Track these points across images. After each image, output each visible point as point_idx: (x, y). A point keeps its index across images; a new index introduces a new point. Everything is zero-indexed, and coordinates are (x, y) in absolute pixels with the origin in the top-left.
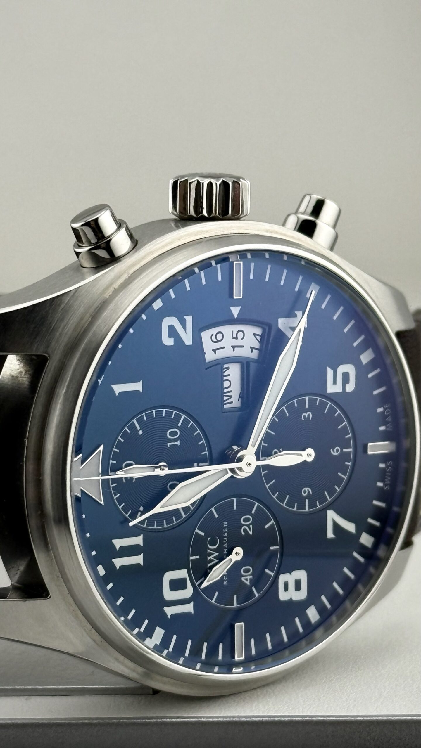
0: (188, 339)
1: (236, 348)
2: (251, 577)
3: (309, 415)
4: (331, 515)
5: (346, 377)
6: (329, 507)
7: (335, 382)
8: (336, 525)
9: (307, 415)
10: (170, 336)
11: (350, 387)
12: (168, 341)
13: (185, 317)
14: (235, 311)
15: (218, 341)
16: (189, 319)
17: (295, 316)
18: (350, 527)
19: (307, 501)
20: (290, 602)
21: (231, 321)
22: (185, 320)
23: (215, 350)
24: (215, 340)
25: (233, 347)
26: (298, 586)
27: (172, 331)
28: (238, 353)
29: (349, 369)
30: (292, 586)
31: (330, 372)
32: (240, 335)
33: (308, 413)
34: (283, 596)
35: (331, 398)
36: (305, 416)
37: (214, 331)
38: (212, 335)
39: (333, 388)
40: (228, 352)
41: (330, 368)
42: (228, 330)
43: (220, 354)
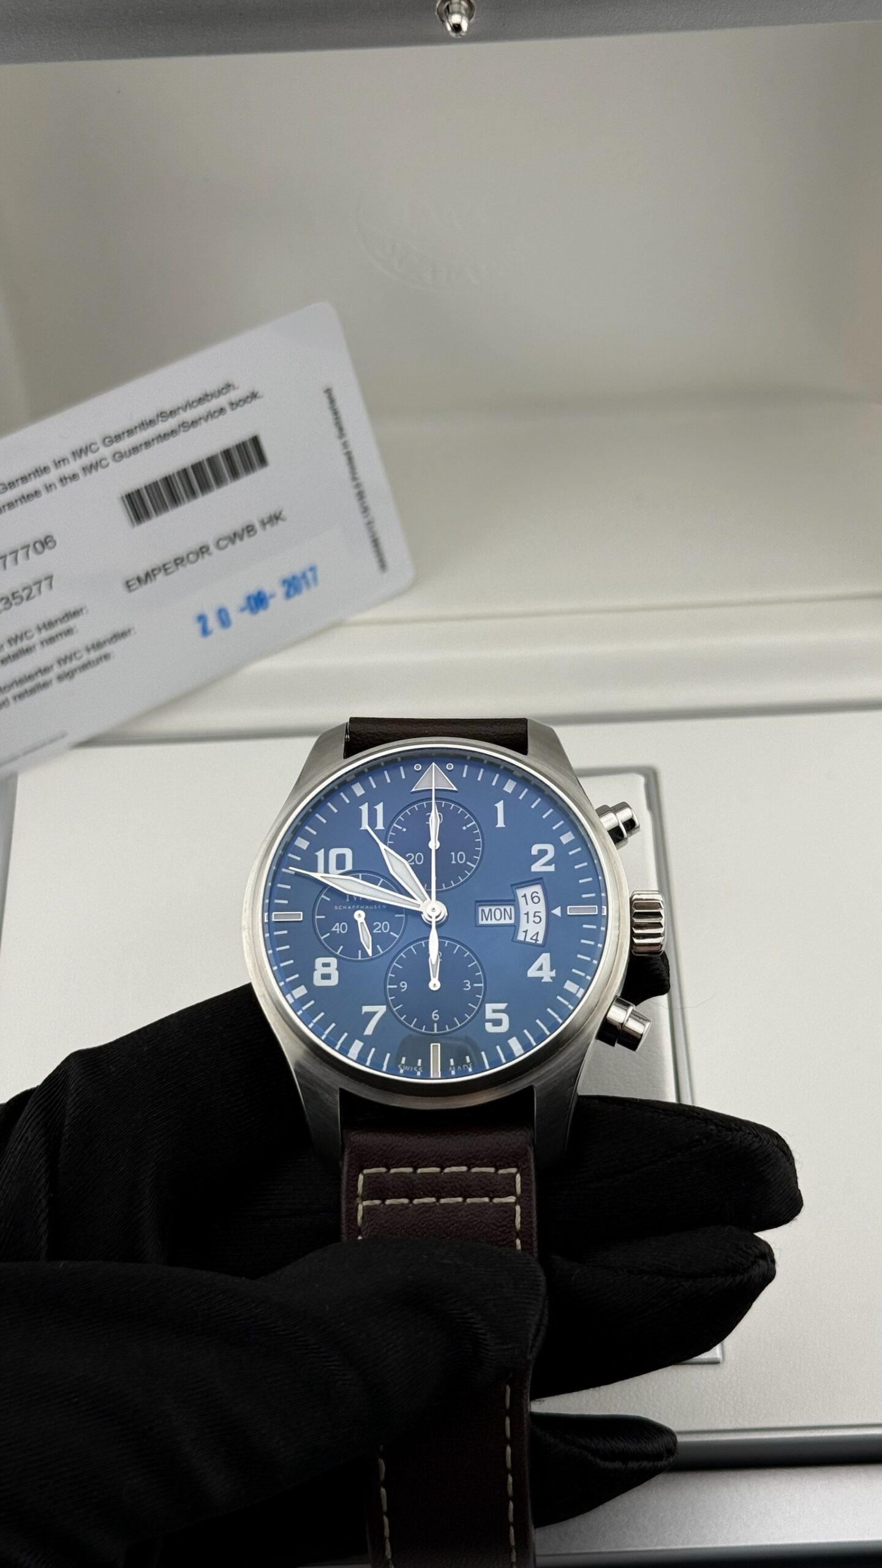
0: (536, 867)
1: (526, 916)
2: (338, 932)
3: (468, 987)
4: (381, 1010)
5: (497, 1023)
6: (389, 1008)
7: (495, 1011)
8: (372, 1014)
9: (468, 985)
10: (540, 851)
11: (489, 1028)
12: (535, 850)
13: (553, 865)
14: (557, 911)
15: (532, 899)
16: (552, 868)
17: (552, 970)
18: (369, 1031)
19: (395, 986)
20: (313, 969)
21: (549, 909)
22: (551, 865)
23: (525, 896)
24: (533, 896)
25: (527, 914)
26: (326, 977)
27: (543, 853)
28: (523, 918)
29: (504, 1028)
30: (326, 970)
31: (503, 1006)
32: (537, 919)
33: (470, 987)
34: (319, 961)
35: (482, 1009)
36: (467, 983)
37: (541, 895)
38: (537, 893)
39: (489, 1007)
40: (524, 909)
41: (507, 1006)
42: (541, 907)
43: (522, 901)
